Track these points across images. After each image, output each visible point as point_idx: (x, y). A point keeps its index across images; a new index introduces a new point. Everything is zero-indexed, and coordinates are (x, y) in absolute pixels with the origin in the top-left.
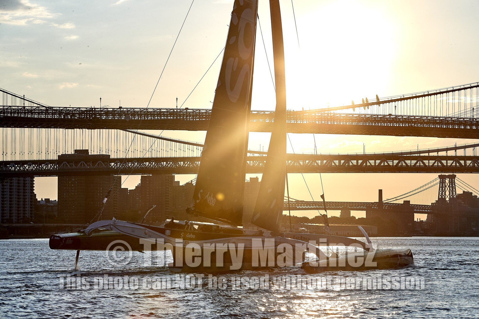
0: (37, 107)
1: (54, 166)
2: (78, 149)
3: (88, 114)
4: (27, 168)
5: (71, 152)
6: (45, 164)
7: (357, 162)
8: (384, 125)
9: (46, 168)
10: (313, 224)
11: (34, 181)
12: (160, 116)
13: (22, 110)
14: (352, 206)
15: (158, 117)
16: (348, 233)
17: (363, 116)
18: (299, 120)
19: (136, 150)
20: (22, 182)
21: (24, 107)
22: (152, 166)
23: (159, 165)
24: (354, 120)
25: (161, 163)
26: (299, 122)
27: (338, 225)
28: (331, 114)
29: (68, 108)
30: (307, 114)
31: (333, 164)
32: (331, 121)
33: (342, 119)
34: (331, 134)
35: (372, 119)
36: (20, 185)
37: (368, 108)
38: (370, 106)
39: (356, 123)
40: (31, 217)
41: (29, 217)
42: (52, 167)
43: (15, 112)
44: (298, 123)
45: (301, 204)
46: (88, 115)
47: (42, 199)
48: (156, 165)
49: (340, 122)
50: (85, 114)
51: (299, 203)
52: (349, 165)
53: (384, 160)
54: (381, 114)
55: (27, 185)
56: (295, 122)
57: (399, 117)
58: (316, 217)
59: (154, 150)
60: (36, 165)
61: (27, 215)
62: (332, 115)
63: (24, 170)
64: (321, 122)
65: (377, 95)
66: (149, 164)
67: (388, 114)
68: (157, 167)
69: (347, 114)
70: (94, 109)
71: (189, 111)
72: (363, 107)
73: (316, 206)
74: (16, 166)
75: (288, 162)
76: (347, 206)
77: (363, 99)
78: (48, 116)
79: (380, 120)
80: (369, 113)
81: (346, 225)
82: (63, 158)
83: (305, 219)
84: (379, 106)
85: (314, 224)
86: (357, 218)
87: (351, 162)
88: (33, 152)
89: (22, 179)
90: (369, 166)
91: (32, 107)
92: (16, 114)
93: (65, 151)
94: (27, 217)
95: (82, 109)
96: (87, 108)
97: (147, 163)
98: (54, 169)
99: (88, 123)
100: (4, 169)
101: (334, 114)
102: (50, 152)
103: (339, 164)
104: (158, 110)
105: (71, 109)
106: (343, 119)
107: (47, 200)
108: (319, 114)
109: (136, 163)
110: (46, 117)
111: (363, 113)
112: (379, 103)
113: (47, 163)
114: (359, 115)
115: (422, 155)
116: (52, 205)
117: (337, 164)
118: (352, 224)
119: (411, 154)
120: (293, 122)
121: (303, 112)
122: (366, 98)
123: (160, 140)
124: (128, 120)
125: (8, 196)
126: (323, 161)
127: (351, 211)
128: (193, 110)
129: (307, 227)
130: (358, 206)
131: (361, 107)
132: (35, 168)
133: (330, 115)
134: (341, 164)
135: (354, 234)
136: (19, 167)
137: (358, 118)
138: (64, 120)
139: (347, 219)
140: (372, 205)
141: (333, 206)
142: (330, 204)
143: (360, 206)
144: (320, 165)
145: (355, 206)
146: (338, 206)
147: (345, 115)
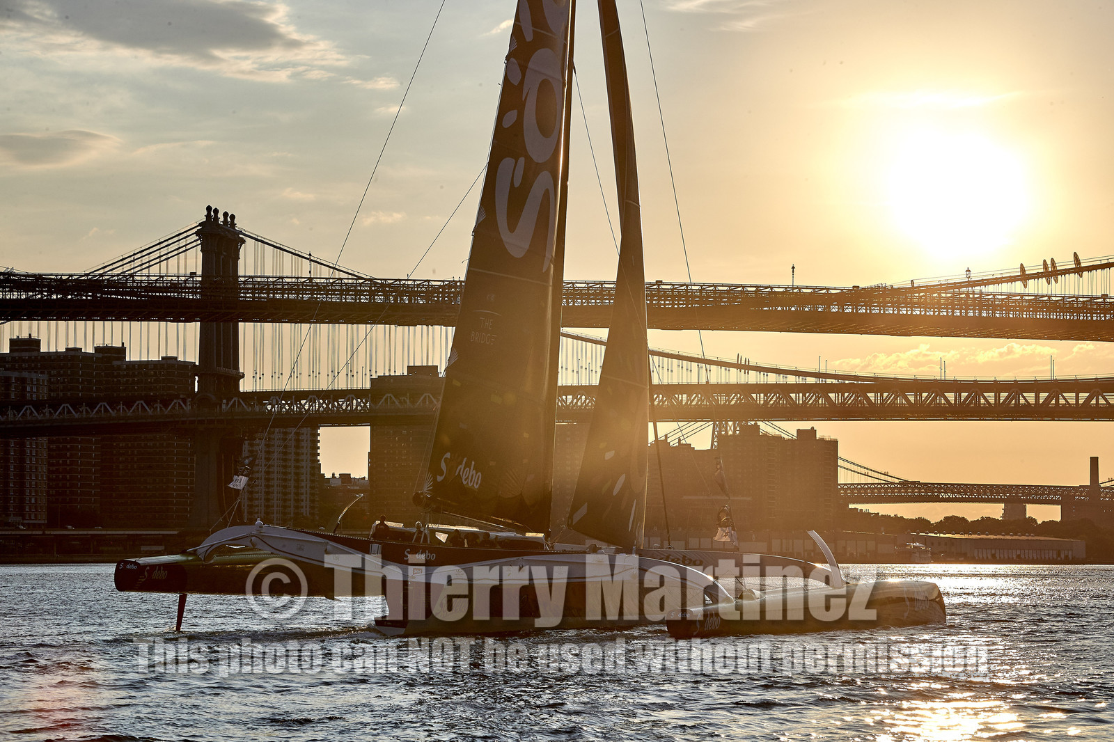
0: (338, 279)
1: (365, 404)
2: (418, 364)
3: (446, 293)
4: (307, 407)
5: (401, 371)
6: (346, 398)
7: (1037, 398)
8: (1092, 318)
9: (347, 407)
10: (938, 535)
11: (319, 435)
12: (602, 299)
13: (306, 286)
14: (1030, 494)
15: (596, 299)
16: (1019, 556)
17: (1046, 298)
18: (903, 307)
20: (292, 436)
21: (311, 278)
22: (579, 404)
24: (1025, 306)
26: (905, 312)
27: (995, 537)
28: (974, 293)
29: (404, 282)
30: (921, 294)
31: (983, 401)
32: (974, 310)
33: (998, 306)
34: (975, 337)
35: (1065, 304)
36: (289, 444)
37: (1056, 282)
38: (1059, 277)
39: (1029, 315)
40: (313, 514)
41: (308, 514)
42: (361, 406)
43: (291, 289)
44: (901, 313)
45: (913, 489)
46: (446, 297)
47: (333, 474)
48: (588, 401)
49: (994, 311)
50: (438, 292)
51: (909, 487)
52: (1017, 404)
53: (1098, 392)
54: (1085, 294)
55: (303, 444)
56: (896, 312)
58: (946, 518)
59: (584, 368)
60: (326, 401)
61: (303, 510)
62: (976, 296)
63: (300, 411)
64: (953, 312)
65: (1075, 254)
66: (573, 400)
67: (1099, 294)
68: (591, 406)
69: (1009, 295)
70: (458, 284)
71: (664, 287)
72: (1044, 278)
73: (946, 493)
74: (283, 402)
75: (882, 395)
76: (1017, 493)
77: (1045, 261)
78: (360, 299)
79: (1083, 308)
80: (1058, 293)
81: (1014, 537)
82: (382, 385)
83: (922, 524)
84: (1081, 276)
85: (942, 535)
86: (1039, 522)
87: (1024, 397)
88: (319, 373)
89: (293, 430)
90: (1063, 405)
92: (292, 294)
93: (390, 370)
94: (304, 514)
95: (434, 283)
96: (443, 281)
97: (570, 397)
98: (365, 410)
99: (448, 314)
100: (257, 408)
101: (981, 293)
102: (357, 372)
103: (995, 400)
105: (410, 283)
106: (1001, 306)
107: (346, 477)
108: (949, 295)
110: (356, 300)
111: (1045, 292)
112: (1079, 269)
113: (351, 396)
114: (1036, 296)
116: (358, 488)
117: (992, 402)
118: (1027, 536)
120: (891, 312)
121: (913, 289)
122: (1052, 260)
123: (599, 346)
126: (960, 395)
127: (1027, 505)
128: (673, 285)
129: (925, 541)
130: (1043, 494)
131: (1040, 279)
132: (323, 407)
133: (971, 296)
134: (1001, 401)
135: (1033, 558)
136: (288, 404)
137: (1033, 303)
138: (395, 307)
139: (1017, 523)
140: (1075, 493)
141: (985, 494)
142: (978, 490)
143: (1048, 495)
144: (953, 402)
145: (1036, 494)
146: (998, 493)
147: (1005, 297)
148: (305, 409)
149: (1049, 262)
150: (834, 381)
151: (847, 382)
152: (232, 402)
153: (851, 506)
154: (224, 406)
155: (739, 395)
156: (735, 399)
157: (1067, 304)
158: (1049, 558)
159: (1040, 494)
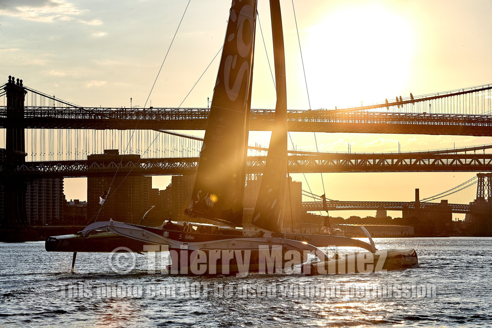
0: (67, 108)
1: (84, 167)
2: (108, 149)
3: (119, 114)
4: (57, 169)
5: (101, 152)
6: (75, 165)
7: (392, 162)
8: (419, 124)
9: (75, 168)
10: (347, 225)
11: (63, 182)
12: (192, 116)
13: (52, 111)
14: (388, 206)
15: (189, 117)
16: (384, 234)
17: (398, 115)
18: (332, 119)
19: (167, 150)
20: (51, 183)
21: (54, 108)
22: (183, 166)
23: (190, 166)
24: (388, 118)
25: (192, 163)
27: (373, 225)
28: (364, 112)
29: (99, 109)
30: (340, 113)
31: (368, 163)
32: (365, 120)
33: (375, 118)
34: (365, 133)
35: (406, 117)
36: (49, 186)
37: (402, 107)
38: (404, 104)
39: (390, 122)
40: (61, 218)
41: (59, 218)
42: (82, 168)
43: (46, 113)
44: (331, 122)
45: (336, 204)
46: (119, 116)
47: (71, 200)
48: (187, 165)
49: (374, 121)
50: (115, 114)
51: (334, 203)
52: (384, 164)
53: (420, 158)
54: (416, 112)
55: (56, 186)
56: (328, 121)
57: (434, 116)
58: (351, 217)
59: (185, 150)
60: (66, 166)
61: (56, 217)
62: (365, 114)
63: (54, 171)
64: (355, 121)
65: (411, 94)
66: (180, 164)
67: (422, 112)
68: (188, 167)
69: (381, 113)
70: (124, 110)
72: (397, 106)
73: (351, 206)
74: (46, 166)
75: (322, 161)
76: (382, 205)
77: (397, 97)
78: (78, 117)
79: (414, 119)
80: (403, 112)
81: (382, 225)
82: (93, 159)
83: (340, 220)
84: (414, 104)
85: (349, 225)
86: (393, 218)
87: (386, 161)
88: (62, 153)
89: (51, 179)
90: (404, 165)
91: (62, 108)
92: (46, 115)
93: (95, 151)
94: (57, 219)
95: (113, 109)
96: (117, 108)
97: (178, 163)
98: (84, 170)
99: (119, 124)
100: (33, 170)
101: (368, 112)
102: (80, 153)
103: (374, 163)
104: (190, 110)
105: (101, 109)
106: (377, 118)
107: (77, 201)
108: (353, 113)
109: (167, 163)
110: (76, 117)
111: (397, 112)
112: (413, 101)
113: (77, 163)
114: (393, 113)
115: (458, 153)
116: (82, 206)
117: (372, 163)
118: (388, 225)
119: (447, 153)
120: (326, 121)
121: (336, 111)
122: (400, 97)
123: (192, 139)
124: (159, 120)
125: (37, 198)
126: (357, 161)
127: (387, 211)
129: (341, 227)
130: (394, 206)
131: (395, 106)
132: (64, 169)
133: (363, 114)
134: (376, 163)
135: (390, 235)
136: (48, 168)
137: (391, 117)
138: (95, 121)
139: (383, 219)
140: (409, 205)
141: (368, 206)
142: (365, 204)
143: (397, 206)
144: (354, 164)
145: (391, 206)
146: (374, 206)
147: (379, 114)
148: (56, 170)
149: (399, 98)
150: (300, 155)
151: (306, 155)
152: (21, 167)
153: (308, 212)
154: (18, 169)
155: (256, 162)
156: (254, 164)
157: (407, 117)
158: (398, 235)
159: (393, 206)
